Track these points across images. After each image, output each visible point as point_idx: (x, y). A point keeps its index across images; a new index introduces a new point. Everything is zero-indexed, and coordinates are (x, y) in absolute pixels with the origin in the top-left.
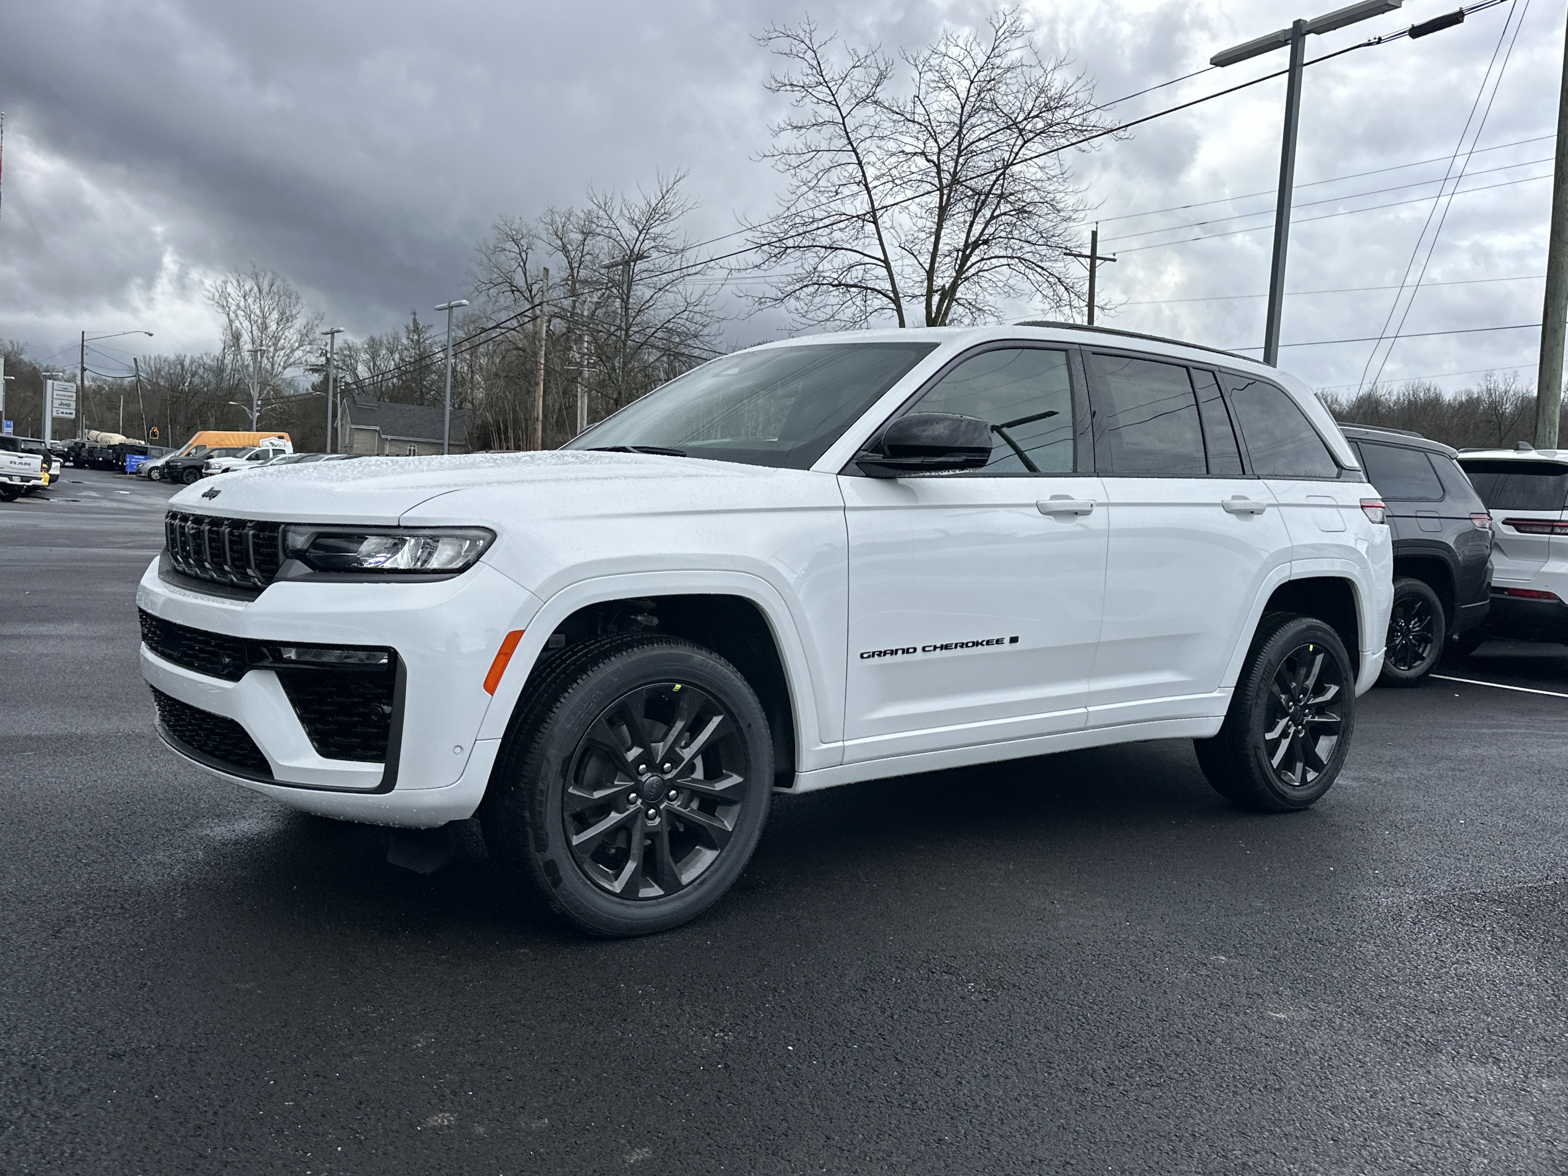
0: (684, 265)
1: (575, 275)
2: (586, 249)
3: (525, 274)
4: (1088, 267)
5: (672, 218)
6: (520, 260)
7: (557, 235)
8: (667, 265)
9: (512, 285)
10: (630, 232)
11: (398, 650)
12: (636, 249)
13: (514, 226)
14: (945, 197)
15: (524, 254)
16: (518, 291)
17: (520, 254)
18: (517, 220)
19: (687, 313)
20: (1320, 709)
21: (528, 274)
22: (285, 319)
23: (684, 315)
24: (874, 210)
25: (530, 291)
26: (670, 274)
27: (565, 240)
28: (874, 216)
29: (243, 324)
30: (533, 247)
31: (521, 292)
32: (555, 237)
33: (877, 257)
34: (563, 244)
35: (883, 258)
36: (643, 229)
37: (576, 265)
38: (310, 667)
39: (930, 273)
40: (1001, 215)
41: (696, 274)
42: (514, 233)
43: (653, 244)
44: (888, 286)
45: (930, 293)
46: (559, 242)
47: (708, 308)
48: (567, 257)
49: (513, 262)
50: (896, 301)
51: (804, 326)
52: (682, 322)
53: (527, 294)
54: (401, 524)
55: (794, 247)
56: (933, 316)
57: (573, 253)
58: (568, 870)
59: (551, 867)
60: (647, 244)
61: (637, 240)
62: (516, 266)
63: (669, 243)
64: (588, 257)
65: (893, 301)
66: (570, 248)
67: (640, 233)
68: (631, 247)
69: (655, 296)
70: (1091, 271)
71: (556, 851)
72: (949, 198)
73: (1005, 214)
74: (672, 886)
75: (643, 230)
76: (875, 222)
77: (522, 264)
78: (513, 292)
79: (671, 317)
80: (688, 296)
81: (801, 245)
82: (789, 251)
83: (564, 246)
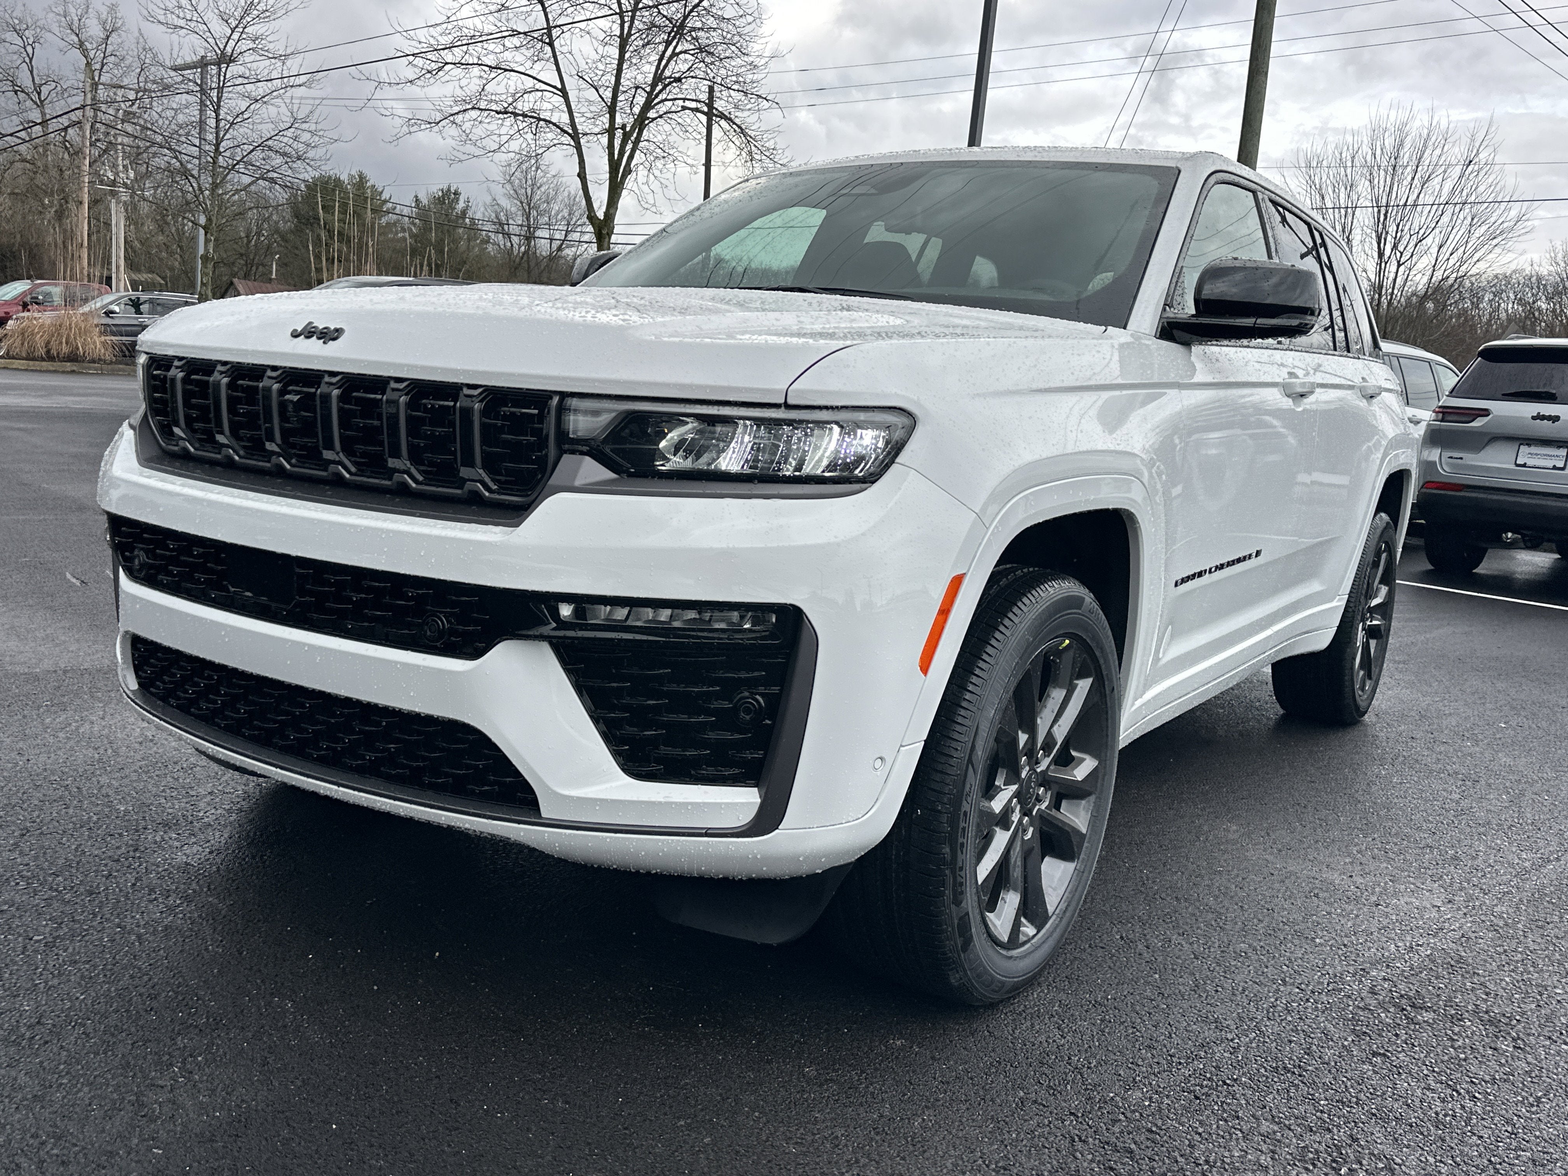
0: (285, 74)
1: (97, 79)
2: (110, 49)
3: (32, 72)
4: (705, 124)
5: (276, 16)
6: (24, 54)
7: (72, 30)
8: (266, 71)
9: (14, 84)
10: (220, 29)
11: (805, 610)
12: (229, 49)
13: (17, 13)
14: (627, 25)
15: (29, 49)
16: (23, 91)
17: (25, 48)
18: (20, 7)
19: (292, 130)
21: (35, 72)
23: (289, 133)
24: (549, 29)
25: (39, 94)
26: (269, 84)
27: (83, 37)
28: (550, 35)
30: (42, 41)
31: (27, 94)
32: (69, 31)
33: (553, 84)
34: (80, 40)
35: (559, 86)
36: (237, 27)
37: (98, 66)
38: (638, 637)
39: (612, 110)
40: (681, 52)
41: (300, 86)
42: (17, 22)
43: (252, 45)
44: (565, 118)
45: (611, 131)
46: (76, 39)
47: (319, 127)
48: (86, 57)
49: (15, 57)
50: (575, 136)
51: (467, 157)
52: (285, 140)
53: (35, 97)
54: (791, 401)
55: (454, 64)
56: (616, 157)
57: (93, 52)
60: (244, 45)
61: (229, 38)
62: (19, 62)
63: (271, 46)
64: (112, 59)
65: (572, 138)
66: (89, 46)
67: (233, 32)
68: (222, 47)
69: (252, 107)
70: (707, 129)
72: (630, 28)
73: (685, 52)
75: (239, 26)
76: (551, 44)
77: (27, 60)
78: (16, 92)
79: (273, 133)
80: (295, 110)
81: (463, 61)
82: (448, 67)
83: (81, 44)
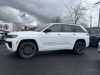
20: (82, 48)
22: (40, 24)
29: (38, 24)
58: (22, 55)
59: (20, 54)
71: (21, 53)
74: (29, 56)
